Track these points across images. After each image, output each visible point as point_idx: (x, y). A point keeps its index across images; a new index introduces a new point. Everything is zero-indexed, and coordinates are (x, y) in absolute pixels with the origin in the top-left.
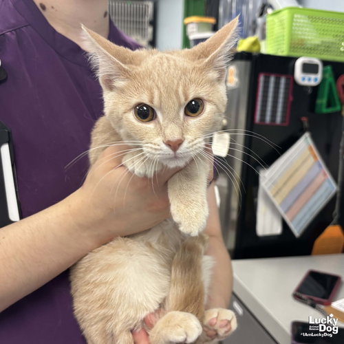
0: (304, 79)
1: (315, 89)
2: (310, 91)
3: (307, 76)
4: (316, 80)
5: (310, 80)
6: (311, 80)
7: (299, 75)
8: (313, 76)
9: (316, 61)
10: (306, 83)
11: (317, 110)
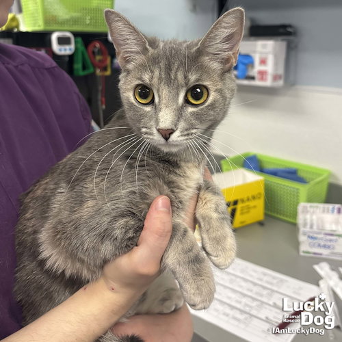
0: (60, 50)
1: (71, 57)
2: (67, 59)
3: (63, 47)
4: (70, 49)
5: (65, 50)
6: (67, 50)
7: (55, 47)
8: (67, 47)
9: (68, 34)
10: (63, 53)
11: (76, 73)
